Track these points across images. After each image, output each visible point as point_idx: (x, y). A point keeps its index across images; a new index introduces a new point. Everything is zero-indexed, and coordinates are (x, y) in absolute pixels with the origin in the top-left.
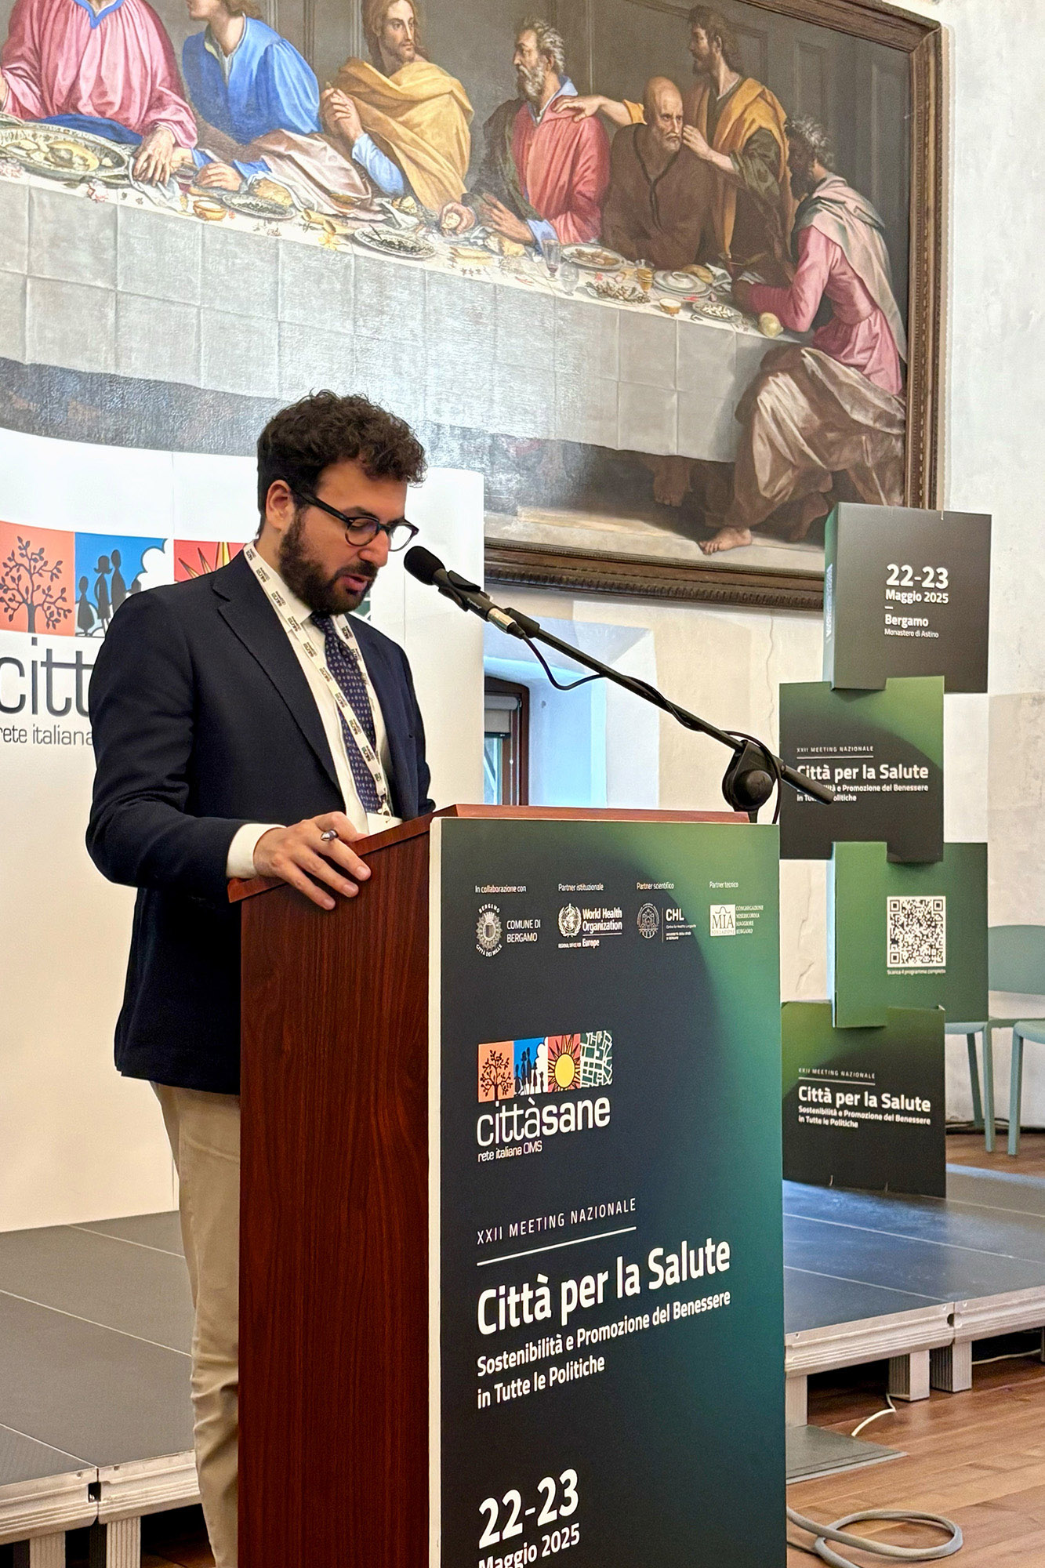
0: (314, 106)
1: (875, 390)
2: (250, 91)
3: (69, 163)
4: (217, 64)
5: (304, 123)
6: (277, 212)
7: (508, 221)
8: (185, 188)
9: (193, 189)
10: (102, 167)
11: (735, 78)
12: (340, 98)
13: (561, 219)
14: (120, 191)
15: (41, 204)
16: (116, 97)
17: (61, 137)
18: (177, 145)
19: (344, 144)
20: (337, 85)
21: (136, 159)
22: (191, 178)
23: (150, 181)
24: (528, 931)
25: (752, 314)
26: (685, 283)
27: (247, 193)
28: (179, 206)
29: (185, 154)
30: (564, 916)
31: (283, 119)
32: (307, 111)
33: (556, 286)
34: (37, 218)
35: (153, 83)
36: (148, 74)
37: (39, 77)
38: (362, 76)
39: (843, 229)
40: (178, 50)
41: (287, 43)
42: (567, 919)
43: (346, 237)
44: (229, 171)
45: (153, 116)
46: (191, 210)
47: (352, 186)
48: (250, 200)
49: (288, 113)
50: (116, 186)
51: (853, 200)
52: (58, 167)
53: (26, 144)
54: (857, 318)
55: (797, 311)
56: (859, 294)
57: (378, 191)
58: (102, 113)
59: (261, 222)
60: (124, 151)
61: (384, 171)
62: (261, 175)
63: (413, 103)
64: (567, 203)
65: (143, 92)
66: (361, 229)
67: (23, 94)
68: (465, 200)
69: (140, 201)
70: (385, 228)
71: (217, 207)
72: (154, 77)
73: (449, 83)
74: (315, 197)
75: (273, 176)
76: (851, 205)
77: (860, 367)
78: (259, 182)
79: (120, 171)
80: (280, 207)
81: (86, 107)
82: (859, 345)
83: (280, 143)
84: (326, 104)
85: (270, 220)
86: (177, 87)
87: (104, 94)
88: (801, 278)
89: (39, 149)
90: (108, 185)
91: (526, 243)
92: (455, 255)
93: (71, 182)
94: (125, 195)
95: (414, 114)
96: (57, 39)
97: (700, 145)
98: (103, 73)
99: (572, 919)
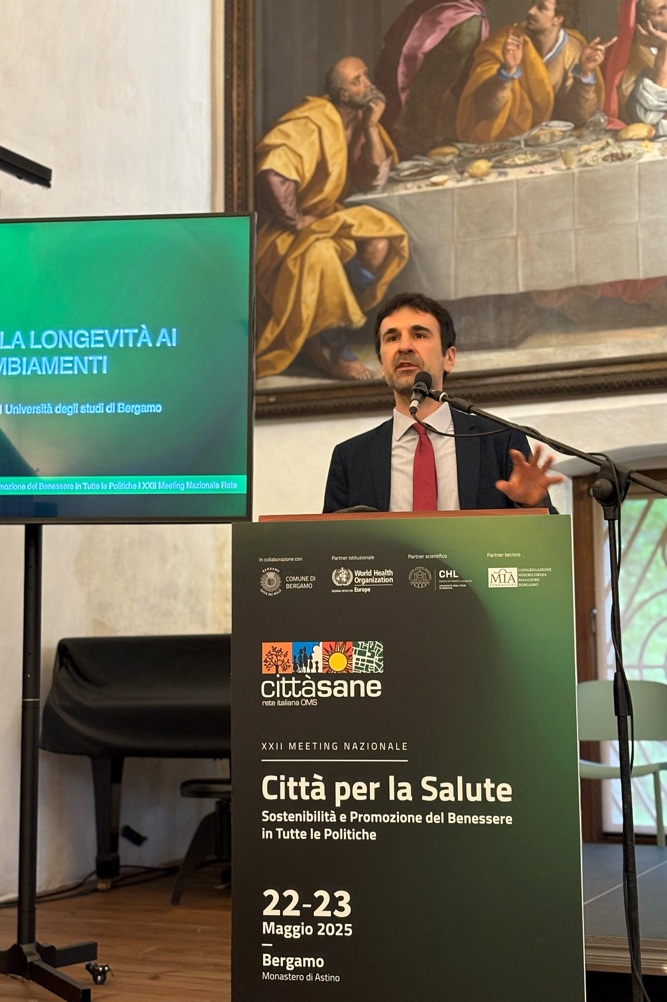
24: (303, 582)
30: (337, 574)
42: (340, 576)
99: (345, 576)
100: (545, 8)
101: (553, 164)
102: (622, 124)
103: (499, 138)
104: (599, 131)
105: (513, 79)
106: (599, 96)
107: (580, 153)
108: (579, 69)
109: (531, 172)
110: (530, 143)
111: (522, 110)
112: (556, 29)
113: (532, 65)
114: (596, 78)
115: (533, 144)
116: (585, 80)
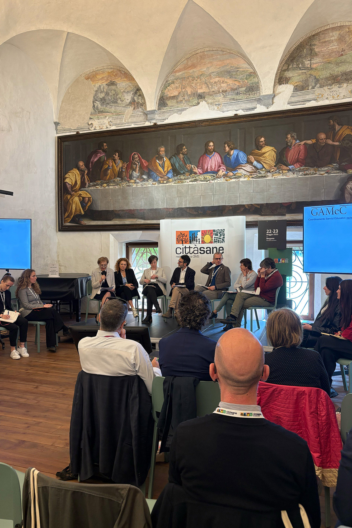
2: (235, 160)
3: (207, 178)
4: (229, 158)
5: (244, 162)
6: (240, 177)
7: (284, 167)
8: (224, 177)
9: (225, 177)
10: (211, 178)
11: (340, 127)
12: (250, 157)
13: (296, 164)
14: (214, 181)
15: (203, 185)
16: (213, 168)
17: (205, 175)
18: (223, 172)
20: (250, 155)
21: (217, 175)
22: (225, 176)
23: (219, 178)
25: (344, 170)
27: (234, 175)
28: (223, 180)
31: (240, 163)
32: (245, 160)
34: (202, 187)
35: (219, 164)
37: (202, 168)
38: (254, 152)
40: (223, 158)
41: (241, 151)
43: (252, 178)
44: (231, 173)
45: (219, 169)
46: (225, 180)
47: (253, 170)
48: (235, 176)
50: (213, 180)
52: (205, 180)
53: (200, 178)
57: (258, 169)
58: (211, 170)
59: (237, 179)
60: (214, 175)
61: (258, 165)
62: (237, 172)
63: (264, 153)
64: (296, 161)
65: (217, 166)
66: (255, 176)
67: (200, 171)
68: (275, 166)
69: (217, 181)
70: (259, 174)
71: (229, 179)
72: (219, 163)
73: (271, 148)
74: (245, 173)
75: (239, 172)
78: (236, 173)
79: (214, 178)
80: (239, 176)
81: (209, 170)
83: (240, 167)
84: (248, 158)
85: (238, 179)
86: (223, 163)
87: (212, 168)
89: (202, 178)
90: (212, 180)
91: (288, 170)
92: (273, 176)
93: (207, 181)
94: (215, 181)
96: (205, 162)
97: (330, 142)
98: (212, 165)
100: (116, 155)
101: (117, 186)
102: (130, 180)
103: (108, 180)
104: (125, 180)
105: (110, 168)
106: (126, 174)
107: (122, 184)
108: (122, 168)
109: (114, 187)
110: (113, 181)
111: (112, 175)
112: (118, 160)
113: (114, 166)
114: (125, 170)
115: (114, 182)
116: (123, 170)
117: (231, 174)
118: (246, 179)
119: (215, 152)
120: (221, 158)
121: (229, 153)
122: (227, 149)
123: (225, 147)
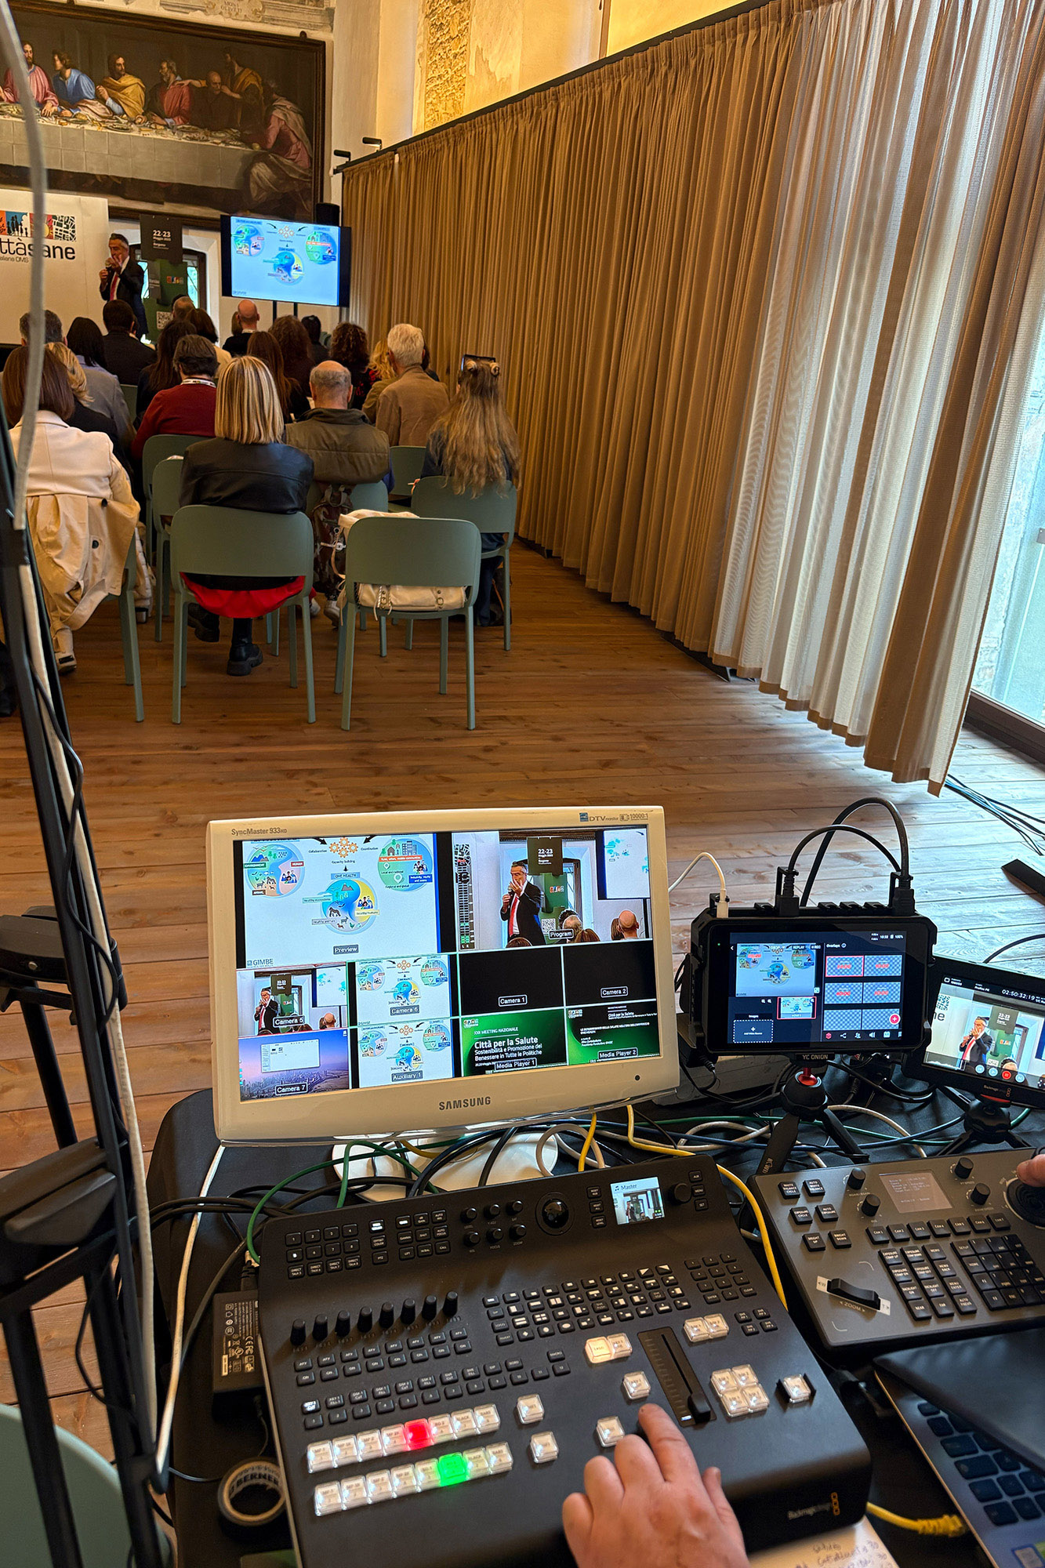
0: (93, 91)
1: (299, 167)
2: (74, 89)
4: (63, 83)
5: (91, 96)
6: (84, 122)
7: (158, 120)
11: (241, 69)
12: (101, 88)
13: (176, 119)
18: (53, 106)
19: (103, 101)
20: (100, 85)
22: (57, 115)
23: (46, 117)
25: (248, 144)
26: (223, 135)
29: (55, 108)
31: (84, 96)
32: (91, 93)
33: (175, 138)
34: (15, 129)
35: (45, 90)
36: (44, 88)
37: (14, 92)
38: (108, 82)
39: (285, 115)
40: (52, 81)
41: (84, 75)
45: (46, 99)
47: (106, 113)
49: (86, 95)
51: (289, 105)
54: (292, 144)
55: (267, 142)
56: (292, 135)
57: (114, 114)
61: (116, 108)
62: (78, 112)
63: (125, 87)
64: (178, 113)
65: (43, 93)
66: (109, 125)
68: (143, 114)
72: (46, 88)
73: (137, 81)
74: (94, 117)
76: (288, 107)
77: (293, 160)
78: (77, 114)
82: (292, 152)
83: (83, 103)
84: (97, 91)
86: (51, 89)
88: (268, 131)
91: (164, 126)
92: (140, 131)
95: (126, 91)
96: (17, 81)
97: (228, 91)
117: (67, 113)
118: (95, 128)
119: (36, 65)
120: (49, 80)
121: (62, 74)
122: (58, 63)
123: (54, 60)
